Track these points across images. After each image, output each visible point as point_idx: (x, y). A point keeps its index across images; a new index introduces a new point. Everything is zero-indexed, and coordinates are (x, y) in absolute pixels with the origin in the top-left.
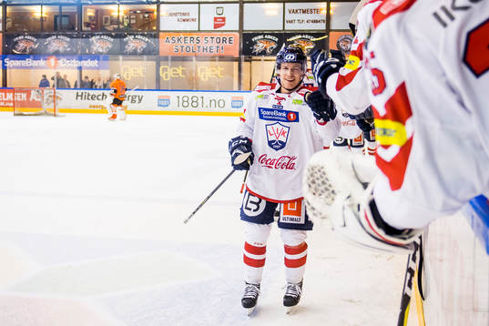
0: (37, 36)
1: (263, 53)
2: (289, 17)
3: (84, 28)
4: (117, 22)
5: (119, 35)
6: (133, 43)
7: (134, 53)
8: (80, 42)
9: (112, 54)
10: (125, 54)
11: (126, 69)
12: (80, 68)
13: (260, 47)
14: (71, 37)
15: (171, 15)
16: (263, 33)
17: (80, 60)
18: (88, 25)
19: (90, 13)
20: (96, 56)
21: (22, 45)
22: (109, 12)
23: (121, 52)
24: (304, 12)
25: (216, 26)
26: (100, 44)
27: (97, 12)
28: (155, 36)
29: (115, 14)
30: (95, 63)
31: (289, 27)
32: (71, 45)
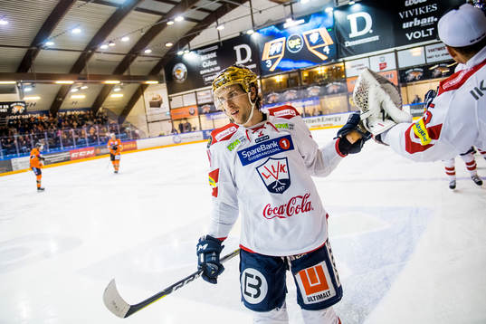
0: (279, 92)
1: (414, 80)
2: (428, 54)
3: (304, 84)
4: (321, 76)
5: (324, 84)
6: (332, 87)
7: (333, 93)
8: (302, 92)
9: (320, 96)
10: (328, 94)
11: (329, 103)
12: (304, 106)
13: (411, 76)
14: (297, 90)
15: (353, 67)
16: (413, 68)
17: (303, 101)
18: (305, 81)
19: (306, 74)
20: (312, 98)
21: (271, 99)
22: (316, 72)
23: (325, 93)
24: (439, 49)
25: (381, 69)
26: (313, 91)
27: (309, 73)
28: (345, 81)
29: (319, 73)
30: (311, 102)
31: (429, 61)
32: (298, 94)
